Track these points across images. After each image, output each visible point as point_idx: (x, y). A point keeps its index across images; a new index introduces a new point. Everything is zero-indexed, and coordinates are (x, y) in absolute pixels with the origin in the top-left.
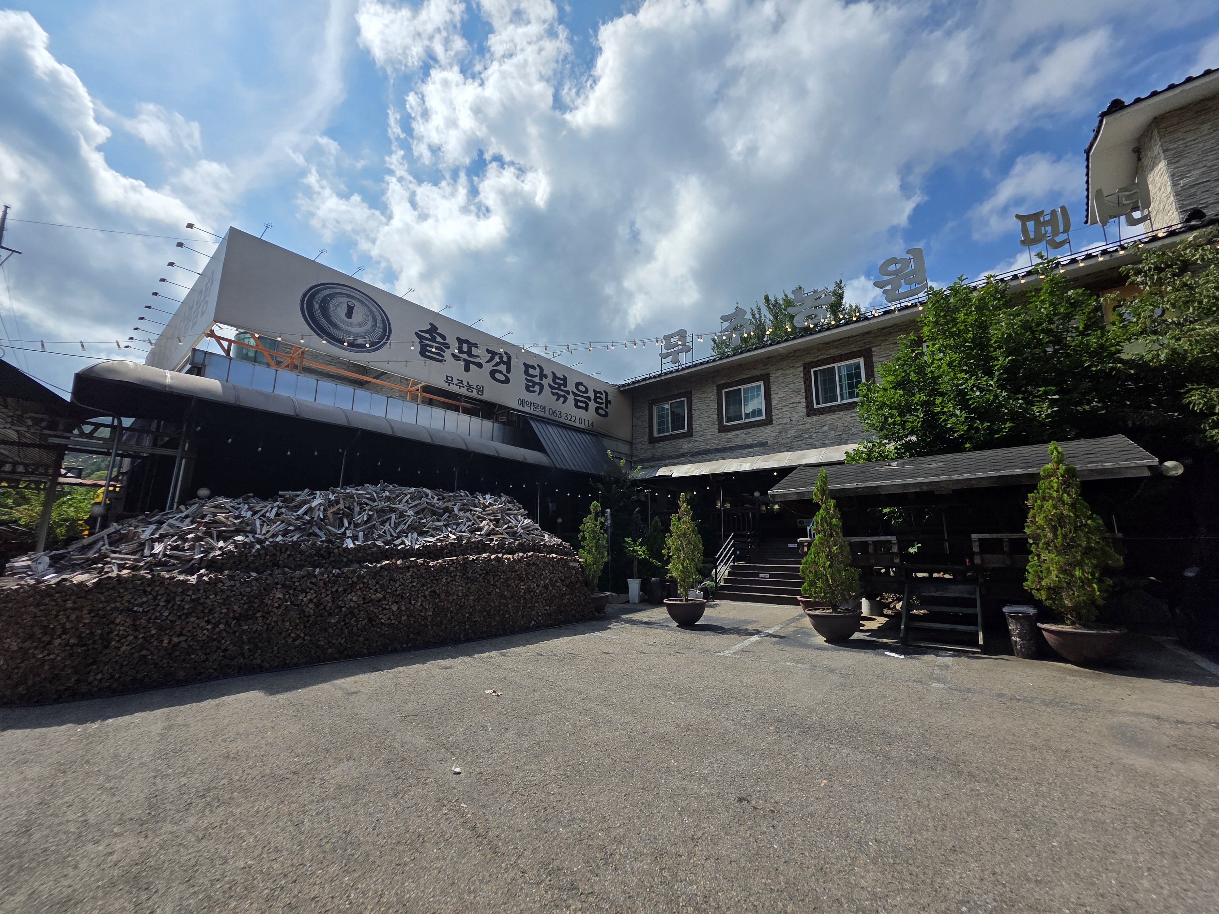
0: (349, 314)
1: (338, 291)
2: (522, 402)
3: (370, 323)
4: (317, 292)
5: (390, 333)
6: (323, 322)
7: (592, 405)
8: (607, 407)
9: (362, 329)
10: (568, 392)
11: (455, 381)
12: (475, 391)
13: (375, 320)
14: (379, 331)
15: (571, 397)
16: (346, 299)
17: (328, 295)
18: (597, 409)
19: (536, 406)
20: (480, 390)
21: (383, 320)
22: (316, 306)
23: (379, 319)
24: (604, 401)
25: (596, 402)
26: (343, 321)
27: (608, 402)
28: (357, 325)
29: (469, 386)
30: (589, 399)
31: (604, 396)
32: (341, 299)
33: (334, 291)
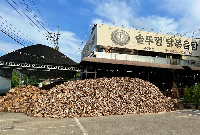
0: (120, 37)
2: (166, 50)
3: (125, 38)
4: (114, 33)
5: (130, 39)
6: (116, 40)
7: (191, 47)
8: (196, 47)
9: (124, 40)
10: (181, 45)
11: (146, 48)
12: (152, 50)
13: (126, 36)
14: (127, 39)
15: (183, 46)
16: (120, 33)
19: (171, 51)
20: (153, 49)
21: (128, 36)
22: (114, 36)
23: (127, 36)
24: (195, 45)
25: (192, 46)
26: (119, 39)
27: (197, 45)
28: (122, 39)
29: (150, 49)
30: (190, 45)
32: (119, 34)
33: (117, 32)
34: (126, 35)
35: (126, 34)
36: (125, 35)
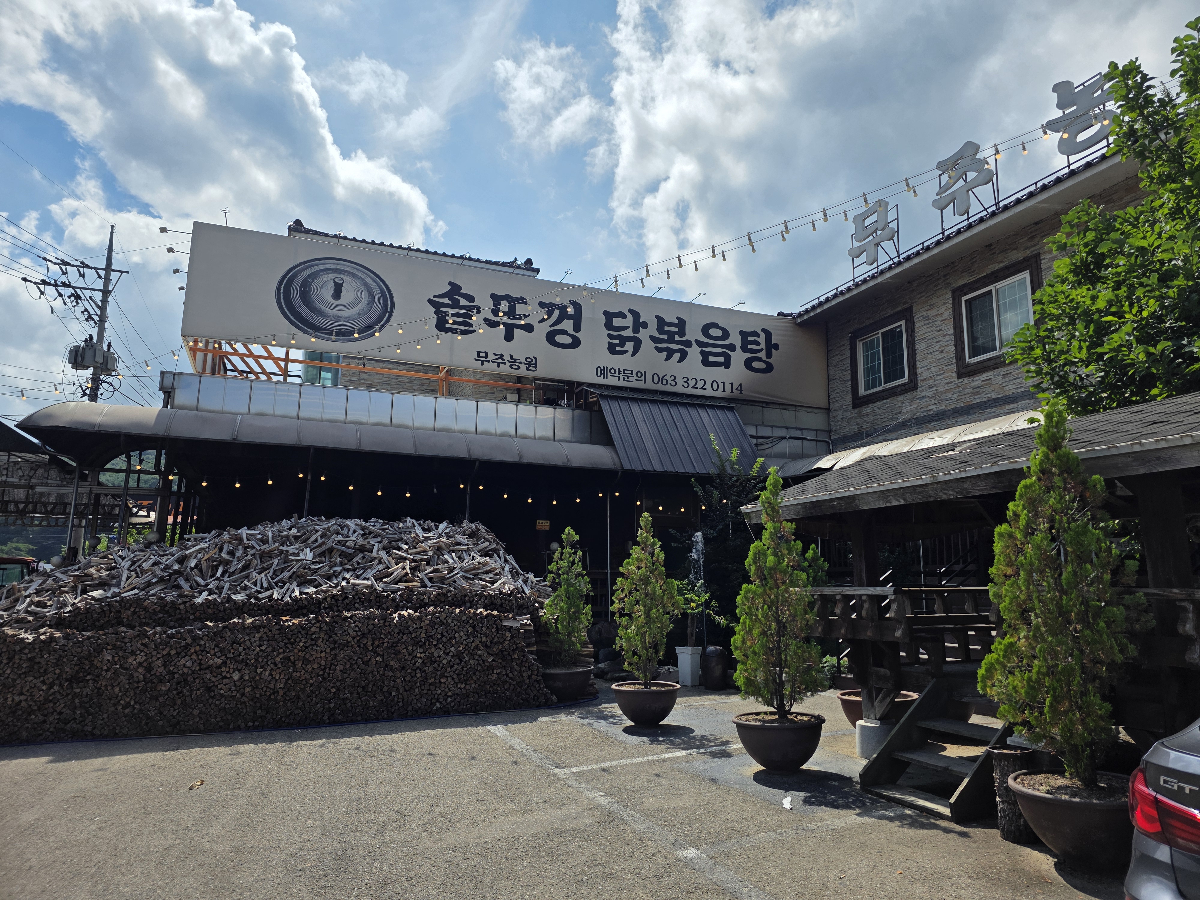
0: (337, 293)
1: (321, 267)
2: (603, 372)
3: (365, 301)
4: (294, 276)
5: (392, 307)
6: (305, 311)
7: (738, 357)
8: (769, 355)
9: (356, 310)
10: (688, 344)
11: (491, 357)
12: (523, 367)
15: (694, 352)
16: (332, 276)
17: (309, 276)
18: (748, 364)
19: (628, 374)
20: (531, 363)
21: (382, 292)
22: (295, 293)
23: (377, 292)
24: (763, 346)
25: (744, 349)
26: (330, 305)
27: (771, 347)
28: (348, 307)
29: (514, 361)
30: (732, 348)
31: (762, 339)
32: (325, 278)
33: (317, 268)
34: (373, 285)
35: (369, 281)
36: (366, 284)
